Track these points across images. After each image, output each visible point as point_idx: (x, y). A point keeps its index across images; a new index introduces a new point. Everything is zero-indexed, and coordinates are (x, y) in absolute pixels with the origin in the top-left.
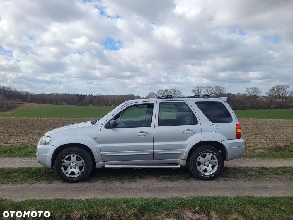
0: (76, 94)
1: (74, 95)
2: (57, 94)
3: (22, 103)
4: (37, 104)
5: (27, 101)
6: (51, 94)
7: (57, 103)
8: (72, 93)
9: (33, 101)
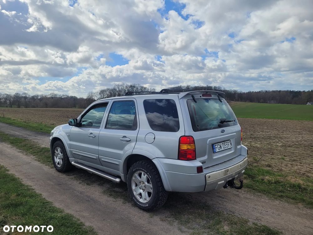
0: (290, 91)
1: (288, 91)
2: (266, 91)
3: (230, 101)
4: (243, 103)
5: (234, 100)
6: (260, 92)
7: (265, 101)
8: (286, 90)
9: (240, 99)
